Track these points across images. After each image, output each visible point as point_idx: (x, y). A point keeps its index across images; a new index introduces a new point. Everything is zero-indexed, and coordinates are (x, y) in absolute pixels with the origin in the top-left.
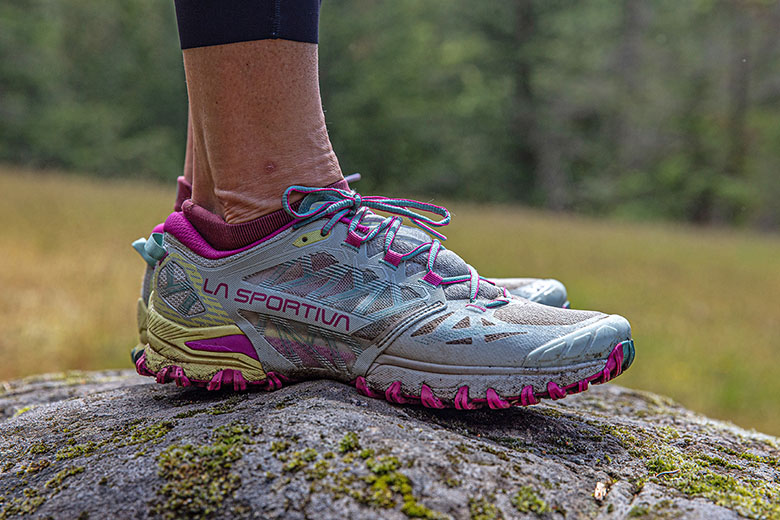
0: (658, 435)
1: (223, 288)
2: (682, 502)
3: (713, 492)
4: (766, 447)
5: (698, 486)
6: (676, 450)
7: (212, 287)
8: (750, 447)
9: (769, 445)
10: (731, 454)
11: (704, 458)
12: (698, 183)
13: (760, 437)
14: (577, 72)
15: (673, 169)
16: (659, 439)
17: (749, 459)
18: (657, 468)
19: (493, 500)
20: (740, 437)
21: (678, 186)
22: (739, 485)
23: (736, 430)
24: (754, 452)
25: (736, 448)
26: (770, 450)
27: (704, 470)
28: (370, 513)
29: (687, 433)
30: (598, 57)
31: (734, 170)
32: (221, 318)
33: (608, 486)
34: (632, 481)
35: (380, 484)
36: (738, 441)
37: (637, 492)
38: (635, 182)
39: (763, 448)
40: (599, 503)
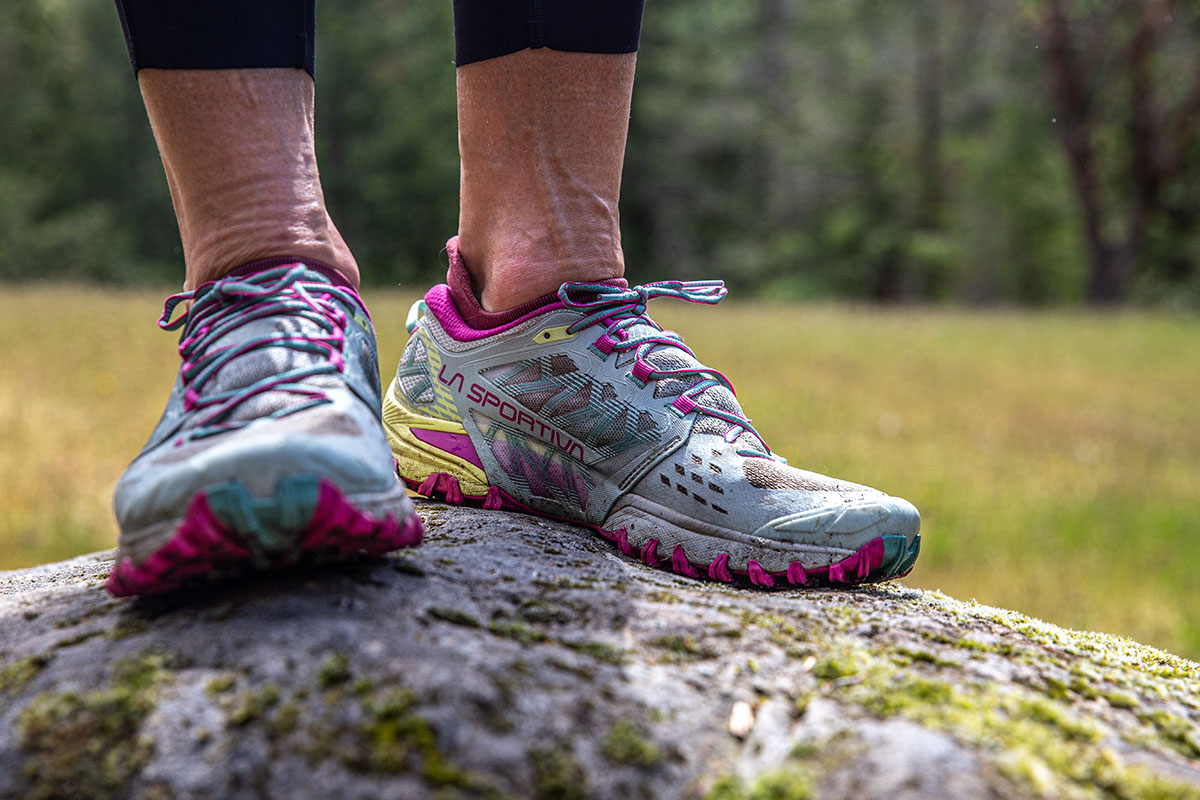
0: (830, 621)
1: (458, 379)
2: (870, 729)
3: (915, 708)
4: (996, 627)
5: (894, 700)
6: (860, 643)
7: (447, 376)
8: (972, 629)
9: (1000, 623)
10: (943, 642)
11: (902, 653)
12: (878, 242)
13: (986, 611)
14: (700, 91)
15: (842, 225)
16: (832, 627)
17: (971, 648)
18: (829, 674)
19: (568, 748)
20: (955, 614)
21: (852, 247)
22: (957, 692)
23: (949, 603)
24: (977, 637)
25: (949, 633)
26: (1002, 631)
27: (901, 673)
28: (366, 786)
29: (874, 615)
30: (728, 70)
31: (929, 223)
32: (448, 413)
33: (755, 710)
34: (791, 699)
35: (386, 733)
36: (953, 621)
37: (798, 715)
38: (790, 245)
39: (990, 628)
40: (740, 739)
